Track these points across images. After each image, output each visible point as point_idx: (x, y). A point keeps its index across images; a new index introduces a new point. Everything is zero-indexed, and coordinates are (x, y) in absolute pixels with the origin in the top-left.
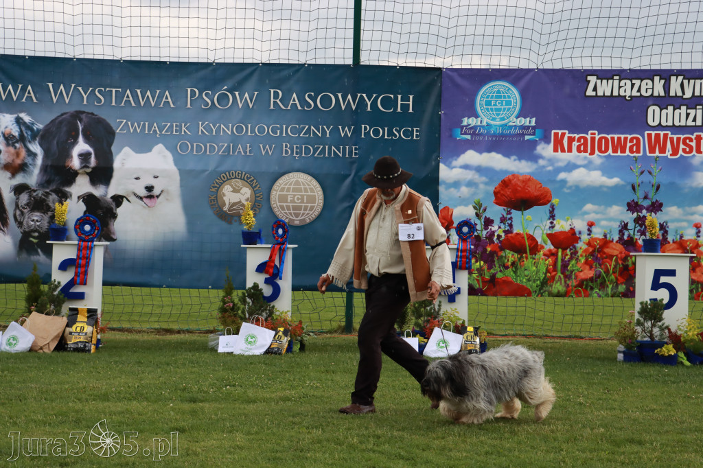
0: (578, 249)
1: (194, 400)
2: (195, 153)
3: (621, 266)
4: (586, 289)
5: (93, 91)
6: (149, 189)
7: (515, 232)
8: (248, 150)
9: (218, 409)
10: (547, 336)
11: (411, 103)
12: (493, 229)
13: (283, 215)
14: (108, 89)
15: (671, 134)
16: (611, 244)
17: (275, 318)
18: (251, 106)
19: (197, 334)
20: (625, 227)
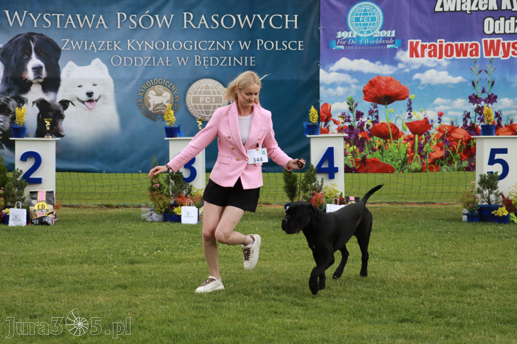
0: (431, 134)
1: (132, 263)
2: (125, 65)
3: (465, 147)
4: (437, 165)
5: (42, 16)
6: (90, 94)
7: (380, 122)
8: (167, 62)
9: (152, 268)
10: (407, 203)
11: (296, 21)
12: (363, 120)
15: (503, 40)
16: (457, 130)
17: (193, 194)
18: (168, 26)
19: (132, 208)
20: (468, 115)
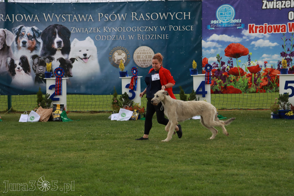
0: (261, 73)
2: (102, 40)
4: (265, 88)
5: (61, 16)
6: (85, 55)
7: (234, 67)
8: (124, 37)
9: (101, 142)
10: (248, 109)
11: (189, 15)
12: (225, 66)
13: (139, 64)
14: (67, 15)
16: (275, 71)
17: (133, 106)
18: (124, 19)
19: (107, 113)
20: (280, 63)
